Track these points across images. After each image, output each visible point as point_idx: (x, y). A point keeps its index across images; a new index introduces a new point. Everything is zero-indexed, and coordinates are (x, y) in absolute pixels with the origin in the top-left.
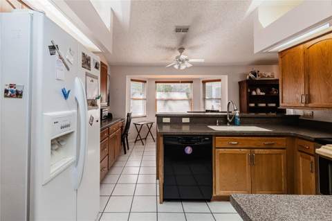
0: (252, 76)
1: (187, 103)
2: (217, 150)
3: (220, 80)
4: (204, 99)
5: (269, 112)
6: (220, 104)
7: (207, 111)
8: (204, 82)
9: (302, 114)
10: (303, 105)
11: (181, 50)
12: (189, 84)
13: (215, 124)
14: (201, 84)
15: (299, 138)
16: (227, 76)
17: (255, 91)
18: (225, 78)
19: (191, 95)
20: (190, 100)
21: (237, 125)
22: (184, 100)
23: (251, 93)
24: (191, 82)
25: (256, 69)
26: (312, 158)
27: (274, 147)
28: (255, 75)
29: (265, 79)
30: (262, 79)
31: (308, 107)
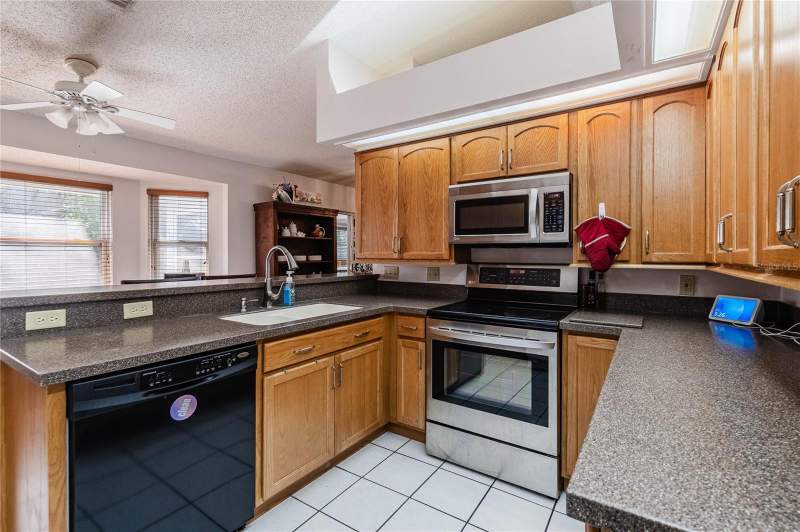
0: (284, 194)
1: (88, 254)
2: (267, 378)
3: (205, 195)
4: (155, 244)
5: (311, 273)
6: (204, 257)
7: (168, 277)
8: (153, 194)
9: (382, 273)
10: (396, 256)
11: (85, 64)
12: (96, 194)
13: (237, 310)
14: (145, 199)
15: (402, 314)
16: (225, 187)
17: (289, 228)
18: (221, 192)
19: (107, 231)
20: (99, 246)
21: (287, 305)
22: (76, 244)
23: (280, 232)
24: (108, 188)
25: (292, 180)
26: (421, 345)
27: (369, 338)
28: (290, 193)
29: (307, 204)
30: (303, 204)
31: (402, 259)
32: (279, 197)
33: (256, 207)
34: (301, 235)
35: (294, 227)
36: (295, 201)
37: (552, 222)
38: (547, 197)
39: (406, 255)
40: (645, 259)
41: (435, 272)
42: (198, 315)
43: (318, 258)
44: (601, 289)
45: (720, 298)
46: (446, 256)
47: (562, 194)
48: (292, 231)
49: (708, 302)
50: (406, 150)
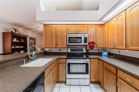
28: (16, 30)
29: (20, 34)
30: (19, 33)
31: (56, 48)
32: (12, 31)
33: (3, 33)
34: (18, 41)
35: (15, 39)
36: (17, 33)
37: (85, 42)
38: (84, 37)
39: (57, 47)
40: (97, 47)
41: (61, 50)
42: (11, 67)
43: (22, 47)
44: (88, 52)
45: (103, 52)
46: (66, 47)
47: (87, 37)
48: (15, 40)
49: (101, 53)
50: (57, 26)
